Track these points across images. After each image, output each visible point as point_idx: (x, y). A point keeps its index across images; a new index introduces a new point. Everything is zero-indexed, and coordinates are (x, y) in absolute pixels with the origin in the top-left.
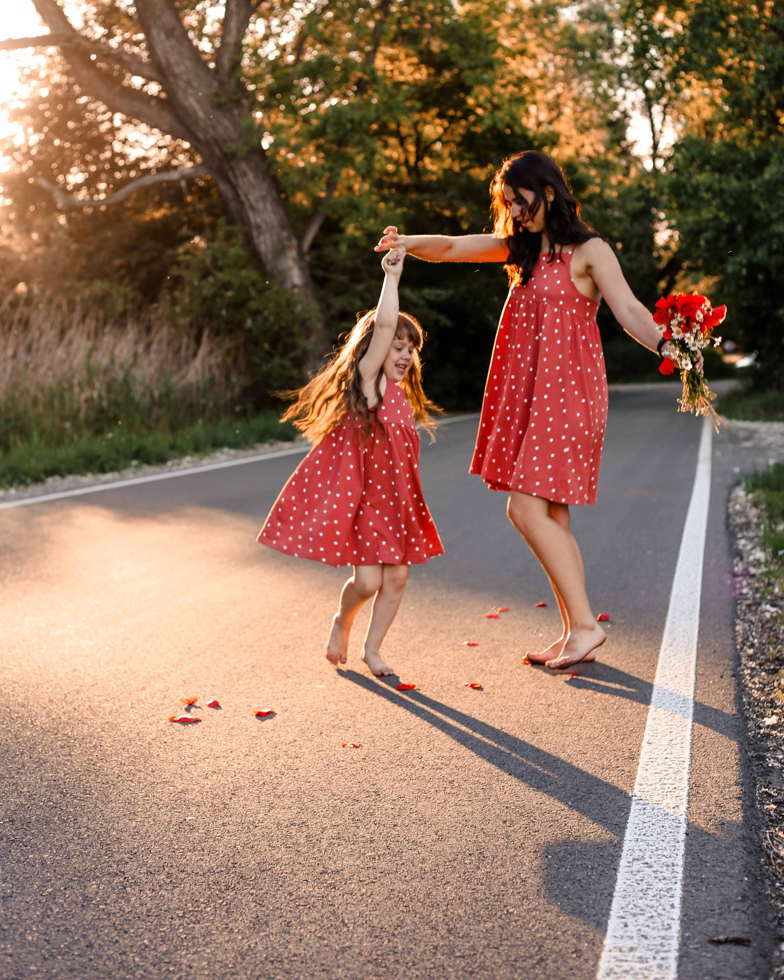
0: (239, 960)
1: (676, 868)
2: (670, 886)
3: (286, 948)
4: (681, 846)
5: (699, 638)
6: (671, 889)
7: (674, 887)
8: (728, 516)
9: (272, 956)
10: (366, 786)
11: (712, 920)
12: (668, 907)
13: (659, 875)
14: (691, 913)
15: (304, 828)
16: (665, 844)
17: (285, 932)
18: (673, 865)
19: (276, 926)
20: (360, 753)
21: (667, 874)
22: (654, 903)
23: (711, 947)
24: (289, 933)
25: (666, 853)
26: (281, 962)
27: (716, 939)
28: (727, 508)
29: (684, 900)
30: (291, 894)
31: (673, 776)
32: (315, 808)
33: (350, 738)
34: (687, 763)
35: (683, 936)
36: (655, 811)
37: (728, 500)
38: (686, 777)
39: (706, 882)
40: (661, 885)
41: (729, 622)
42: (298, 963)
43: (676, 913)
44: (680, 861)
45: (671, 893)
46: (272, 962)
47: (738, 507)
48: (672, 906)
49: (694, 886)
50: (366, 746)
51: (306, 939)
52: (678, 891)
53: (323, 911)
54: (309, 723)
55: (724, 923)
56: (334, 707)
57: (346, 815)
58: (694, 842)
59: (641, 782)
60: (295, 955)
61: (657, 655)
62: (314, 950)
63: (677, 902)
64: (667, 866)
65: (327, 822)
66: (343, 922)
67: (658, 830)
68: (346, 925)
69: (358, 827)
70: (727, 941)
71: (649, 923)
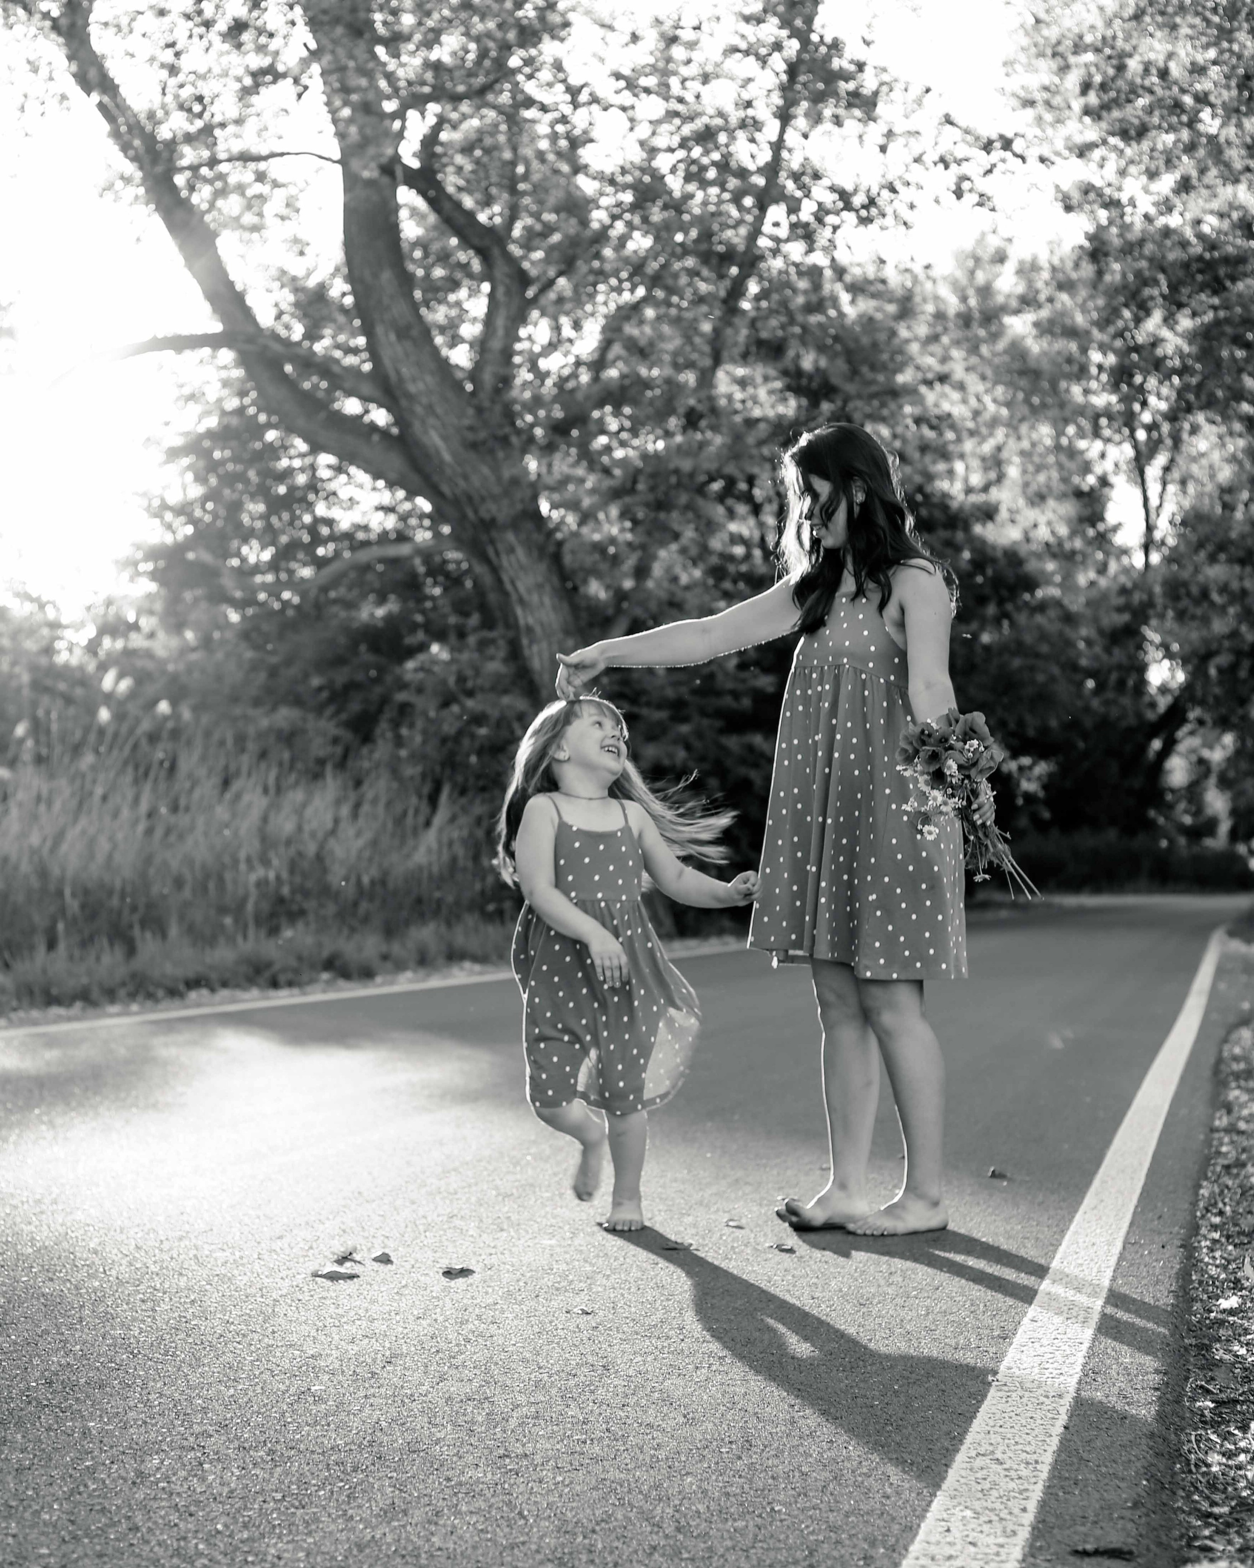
0: (355, 1552)
1: (1039, 1467)
2: (1026, 1486)
3: (428, 1540)
4: (1054, 1443)
5: (1139, 1201)
6: (1027, 1490)
7: (1031, 1487)
8: (1220, 1061)
9: (405, 1548)
10: (590, 1359)
11: (1082, 1529)
12: (1016, 1511)
13: (1013, 1474)
14: (1051, 1520)
15: (486, 1405)
16: (1029, 1438)
17: (430, 1522)
18: (1037, 1462)
19: (417, 1515)
20: (592, 1321)
21: (1024, 1473)
22: (998, 1506)
23: (1072, 1559)
24: (436, 1524)
25: (1028, 1449)
26: (418, 1557)
27: (1080, 1548)
28: (1220, 1051)
29: (1043, 1505)
30: (448, 1479)
31: (1061, 1360)
32: (508, 1382)
33: (580, 1302)
34: (1086, 1345)
35: (1031, 1546)
36: (1024, 1400)
37: (1225, 1041)
38: (1081, 1361)
39: (1081, 1485)
40: (1012, 1485)
41: (1190, 1183)
42: (443, 1560)
43: (1029, 1518)
44: (1048, 1458)
45: (1025, 1494)
46: (403, 1556)
47: (1237, 1050)
48: (1024, 1510)
49: (1062, 1487)
50: (601, 1313)
51: (460, 1532)
52: (1037, 1493)
53: (492, 1500)
54: (521, 1284)
55: (1098, 1532)
56: (564, 1267)
57: (554, 1391)
58: (1075, 1438)
59: (1012, 1364)
60: (440, 1549)
61: (1071, 1221)
62: (469, 1545)
63: (1032, 1506)
64: (1028, 1463)
65: (522, 1399)
66: (520, 1514)
67: (1024, 1422)
68: (524, 1518)
69: (568, 1406)
70: (1097, 1553)
71: (986, 1528)
